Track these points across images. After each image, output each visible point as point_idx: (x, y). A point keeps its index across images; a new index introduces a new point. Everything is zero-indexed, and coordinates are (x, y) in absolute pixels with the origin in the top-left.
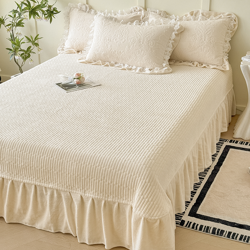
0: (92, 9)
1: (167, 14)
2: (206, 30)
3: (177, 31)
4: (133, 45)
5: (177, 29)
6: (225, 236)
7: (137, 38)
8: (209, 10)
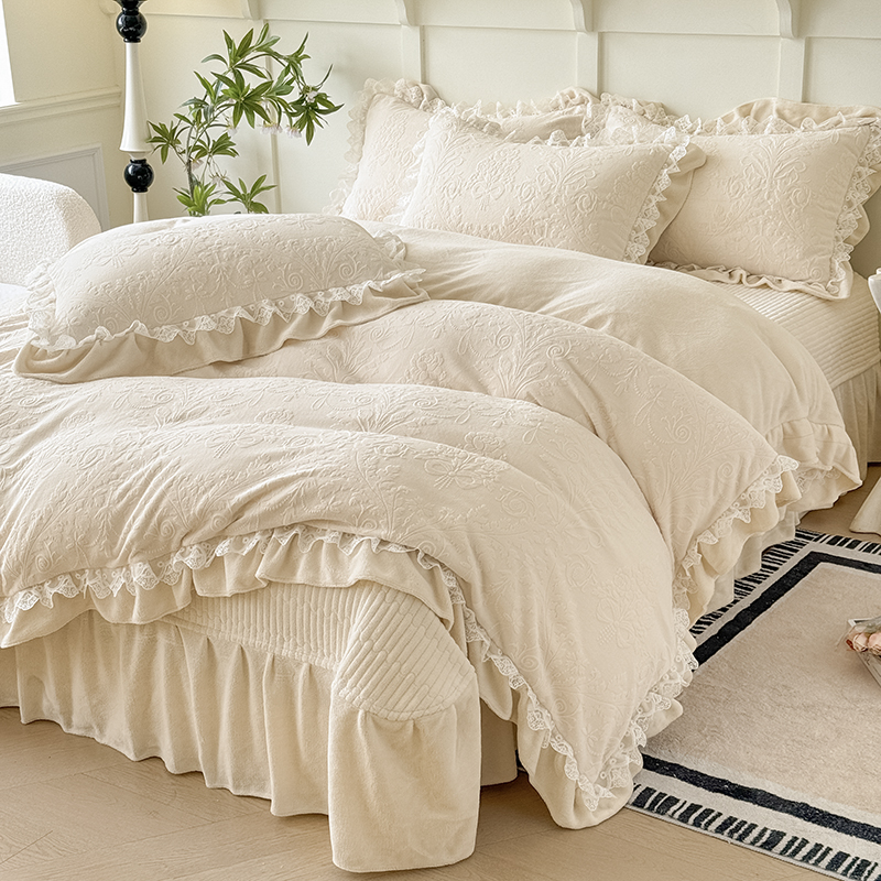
0: (437, 99)
1: (669, 113)
2: (776, 164)
3: (680, 163)
5: (680, 158)
6: (672, 816)
8: (800, 100)
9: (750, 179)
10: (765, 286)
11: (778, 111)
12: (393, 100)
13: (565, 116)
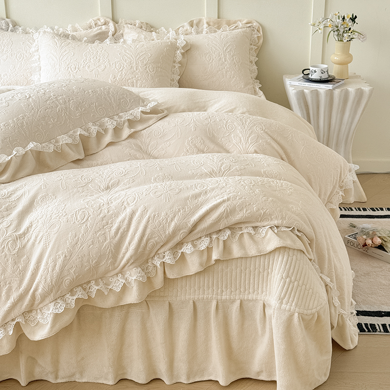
0: (17, 26)
1: (152, 27)
3: (183, 48)
4: (122, 73)
5: (183, 45)
6: (380, 331)
7: (126, 61)
8: (217, 17)
9: (214, 53)
11: (207, 23)
13: (100, 31)
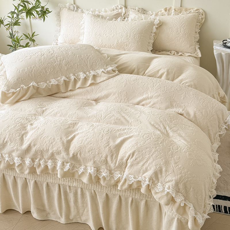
2: (180, 24)
4: (122, 39)
5: (157, 23)
8: (180, 6)
9: (175, 28)
10: (181, 55)
11: (174, 9)
12: (67, 9)
13: (117, 12)
